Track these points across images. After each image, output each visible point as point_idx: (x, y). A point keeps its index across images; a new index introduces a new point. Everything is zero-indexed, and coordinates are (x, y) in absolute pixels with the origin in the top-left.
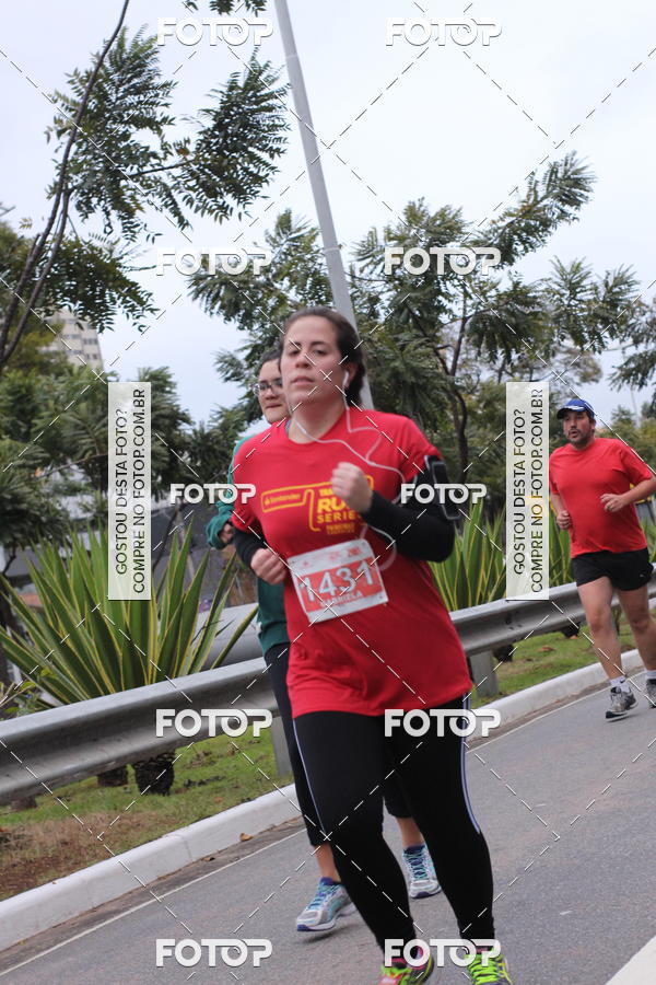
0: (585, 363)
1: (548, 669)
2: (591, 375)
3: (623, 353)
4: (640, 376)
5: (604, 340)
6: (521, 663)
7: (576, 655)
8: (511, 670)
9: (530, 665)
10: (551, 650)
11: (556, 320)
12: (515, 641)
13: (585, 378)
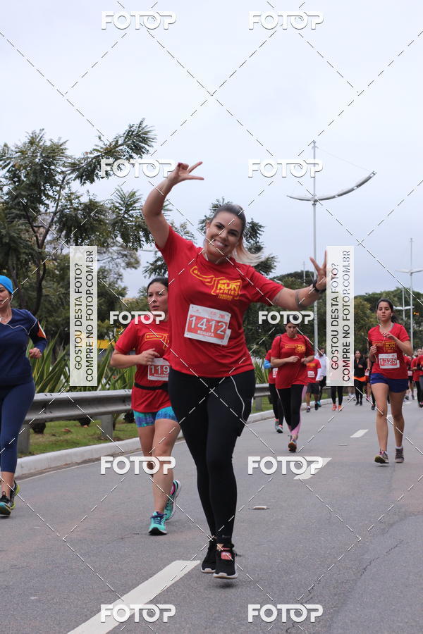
0: (130, 255)
1: (64, 443)
2: (133, 264)
3: (156, 254)
4: (163, 271)
5: (142, 242)
6: (48, 436)
7: (84, 437)
8: (40, 439)
9: (53, 438)
10: (69, 431)
11: (114, 225)
12: (46, 421)
13: (129, 265)
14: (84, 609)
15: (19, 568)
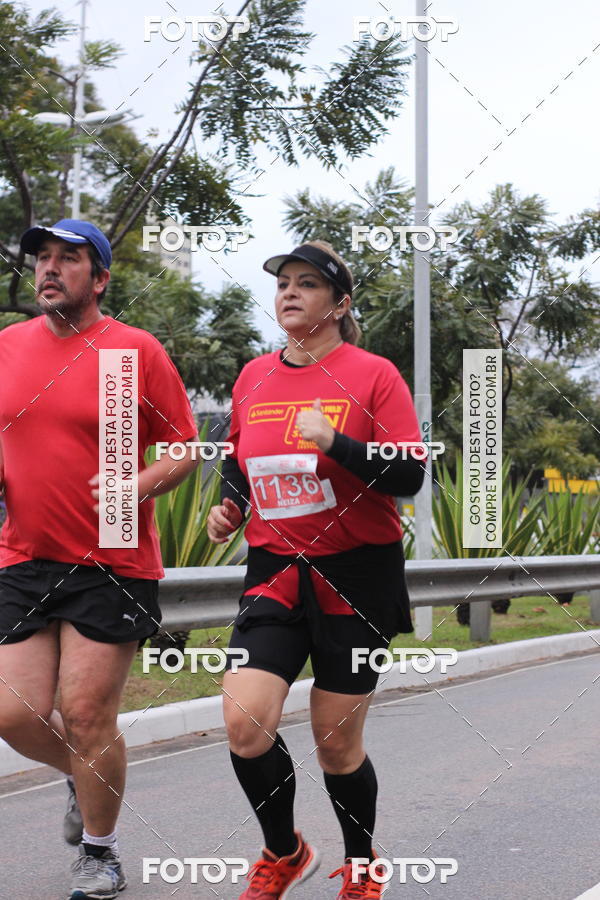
1: (538, 629)
6: (514, 617)
8: (504, 622)
9: (522, 621)
10: (543, 612)
12: (514, 597)
14: (588, 868)
15: (490, 806)
